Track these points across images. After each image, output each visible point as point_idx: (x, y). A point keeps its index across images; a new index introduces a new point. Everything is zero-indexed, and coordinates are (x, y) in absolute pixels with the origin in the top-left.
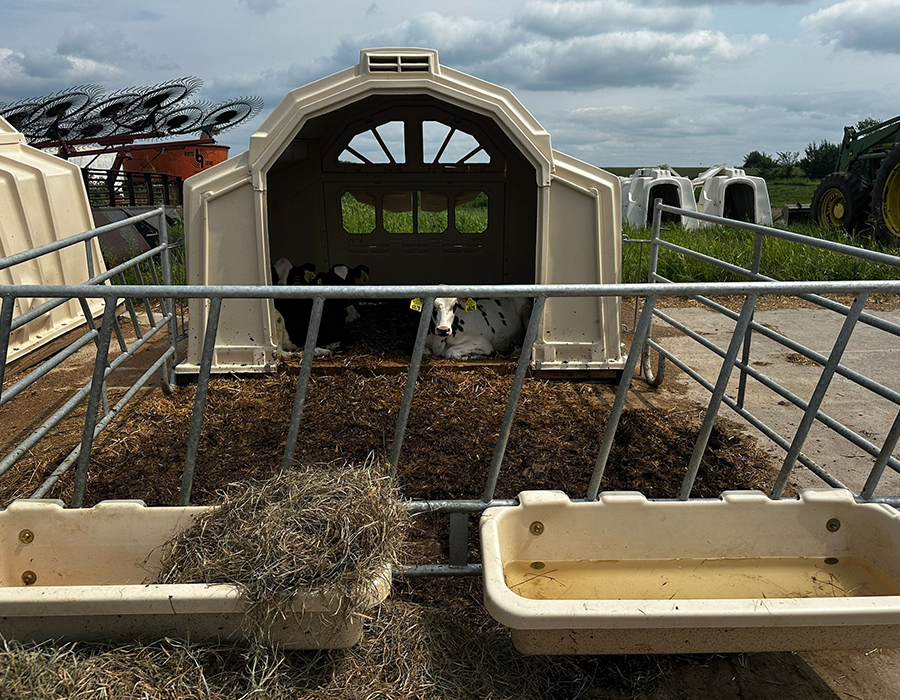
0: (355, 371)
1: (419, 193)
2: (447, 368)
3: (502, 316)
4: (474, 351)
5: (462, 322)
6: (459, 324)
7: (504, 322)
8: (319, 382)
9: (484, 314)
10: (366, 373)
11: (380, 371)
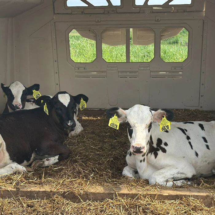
0: (64, 195)
1: (131, 30)
2: (152, 197)
3: (206, 141)
4: (176, 176)
5: (166, 144)
6: (163, 146)
7: (208, 147)
8: (28, 206)
9: (188, 138)
10: (73, 197)
11: (87, 196)
